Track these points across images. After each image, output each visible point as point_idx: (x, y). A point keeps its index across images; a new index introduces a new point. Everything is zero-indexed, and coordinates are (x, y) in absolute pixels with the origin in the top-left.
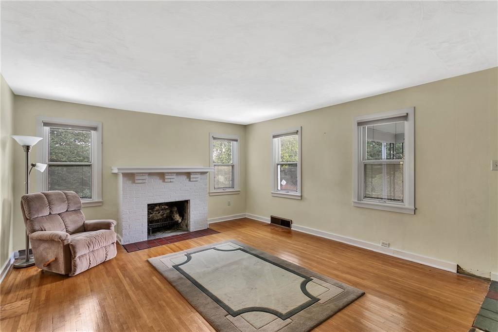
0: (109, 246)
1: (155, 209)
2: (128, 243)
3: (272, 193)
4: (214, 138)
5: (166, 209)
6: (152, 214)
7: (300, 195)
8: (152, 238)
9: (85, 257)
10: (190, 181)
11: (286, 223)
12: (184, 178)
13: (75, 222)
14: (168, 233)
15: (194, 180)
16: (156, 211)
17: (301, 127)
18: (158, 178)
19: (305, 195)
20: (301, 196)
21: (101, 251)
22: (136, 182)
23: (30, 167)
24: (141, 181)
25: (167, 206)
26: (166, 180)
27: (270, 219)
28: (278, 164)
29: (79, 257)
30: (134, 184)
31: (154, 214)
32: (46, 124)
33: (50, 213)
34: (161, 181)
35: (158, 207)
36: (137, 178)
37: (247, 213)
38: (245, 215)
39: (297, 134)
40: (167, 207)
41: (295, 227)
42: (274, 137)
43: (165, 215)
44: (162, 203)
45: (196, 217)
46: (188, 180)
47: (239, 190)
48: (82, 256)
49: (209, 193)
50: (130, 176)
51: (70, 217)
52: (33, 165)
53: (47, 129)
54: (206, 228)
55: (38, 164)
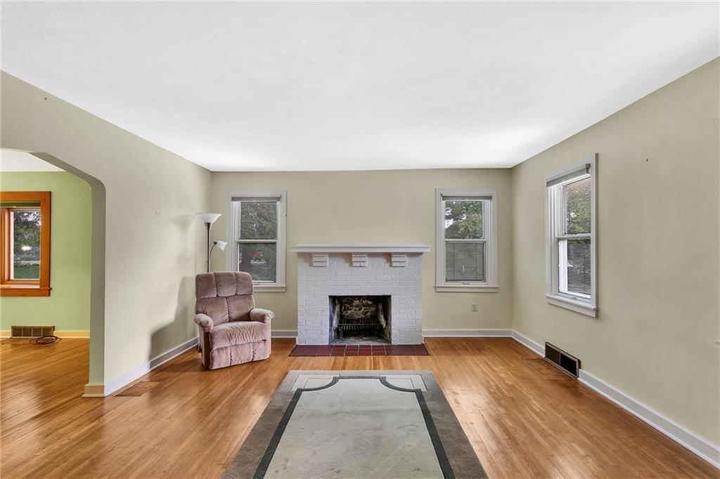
0: (259, 342)
1: (354, 304)
2: (304, 344)
3: (548, 297)
4: (443, 197)
5: (369, 306)
6: (350, 310)
7: (594, 307)
8: (338, 343)
9: (225, 351)
10: (391, 266)
11: (571, 365)
12: (382, 262)
13: (239, 308)
14: (363, 340)
15: (398, 264)
16: (356, 306)
17: (597, 155)
18: (343, 260)
19: (605, 308)
20: (597, 311)
21: (247, 346)
22: (314, 264)
23: (211, 244)
24: (319, 264)
25: (371, 301)
26: (354, 264)
27: (544, 348)
28: (559, 240)
29: (218, 349)
30: (312, 268)
31: (353, 311)
32: (234, 199)
33: (217, 296)
34: (347, 265)
35: (357, 301)
36: (315, 259)
37: (513, 330)
38: (510, 332)
39: (587, 172)
40: (370, 303)
41: (586, 377)
42: (550, 183)
43: (369, 314)
44: (363, 296)
45: (401, 324)
46: (389, 264)
47: (496, 286)
48: (222, 349)
49: (436, 287)
50: (307, 257)
51: (236, 302)
52: (215, 243)
53: (237, 204)
54: (420, 343)
55: (219, 242)
